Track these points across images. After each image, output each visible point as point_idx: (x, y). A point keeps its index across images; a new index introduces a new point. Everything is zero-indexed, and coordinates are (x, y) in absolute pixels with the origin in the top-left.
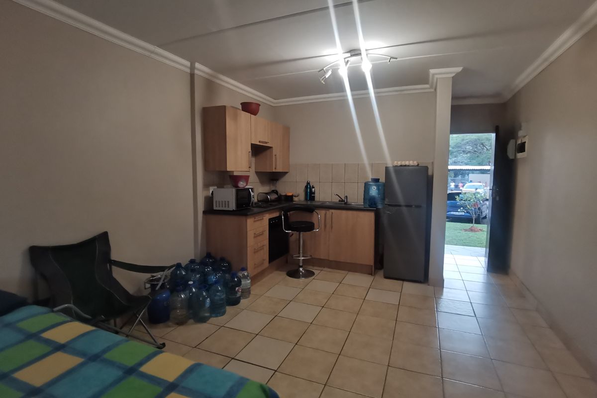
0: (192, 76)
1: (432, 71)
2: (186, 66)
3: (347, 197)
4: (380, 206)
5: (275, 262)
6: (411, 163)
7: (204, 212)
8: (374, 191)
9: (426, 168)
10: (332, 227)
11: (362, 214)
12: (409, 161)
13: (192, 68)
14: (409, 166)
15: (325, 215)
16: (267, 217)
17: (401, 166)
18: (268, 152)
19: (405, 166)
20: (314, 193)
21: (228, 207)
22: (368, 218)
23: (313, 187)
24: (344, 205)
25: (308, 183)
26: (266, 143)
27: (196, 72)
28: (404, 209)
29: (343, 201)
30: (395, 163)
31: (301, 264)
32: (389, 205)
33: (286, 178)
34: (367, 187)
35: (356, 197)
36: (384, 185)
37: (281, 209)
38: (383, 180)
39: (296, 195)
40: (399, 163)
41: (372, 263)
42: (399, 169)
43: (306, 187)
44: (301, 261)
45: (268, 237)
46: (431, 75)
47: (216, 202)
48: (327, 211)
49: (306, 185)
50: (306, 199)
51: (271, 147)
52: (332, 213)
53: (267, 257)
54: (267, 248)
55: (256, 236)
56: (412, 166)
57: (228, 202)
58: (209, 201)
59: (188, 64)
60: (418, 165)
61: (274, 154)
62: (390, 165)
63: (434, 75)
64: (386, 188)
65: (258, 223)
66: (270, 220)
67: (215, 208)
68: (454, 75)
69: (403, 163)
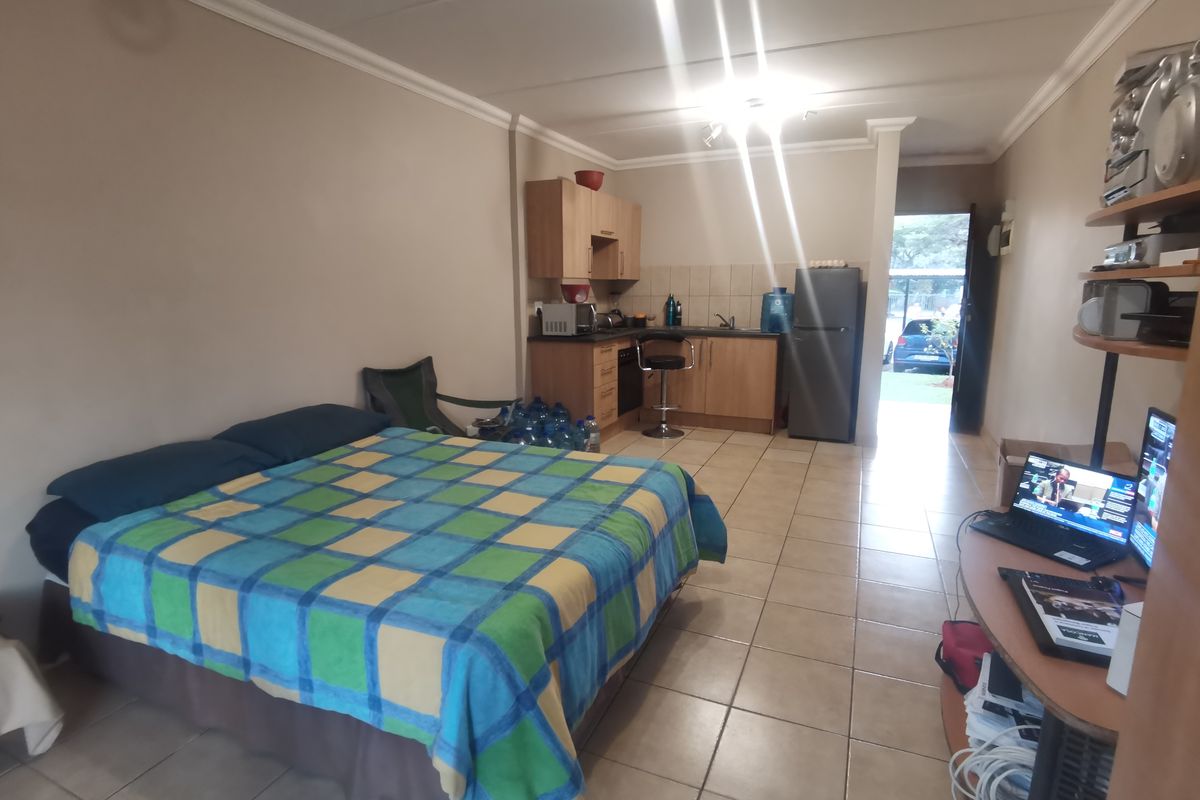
0: (512, 134)
1: (870, 122)
2: (503, 120)
3: (733, 318)
4: (787, 329)
5: (626, 416)
6: (835, 263)
7: (530, 339)
8: (778, 306)
9: (858, 271)
10: (711, 364)
11: (757, 342)
12: (833, 259)
13: (514, 122)
14: (831, 267)
15: (701, 346)
16: (616, 348)
17: (820, 267)
18: (611, 247)
19: (826, 267)
20: (680, 314)
21: (565, 330)
22: (767, 349)
23: (679, 304)
24: (727, 331)
25: (671, 298)
26: (611, 233)
27: (519, 128)
28: (823, 334)
29: (727, 325)
30: (812, 264)
31: (664, 419)
32: (800, 328)
33: (635, 290)
34: (767, 300)
35: (748, 317)
36: (793, 297)
37: (631, 338)
38: (791, 290)
39: (652, 316)
40: (818, 264)
41: (771, 417)
42: (817, 273)
43: (668, 304)
44: (664, 413)
45: (617, 378)
46: (869, 128)
47: (547, 323)
48: (705, 340)
49: (666, 300)
50: (667, 323)
51: (616, 240)
52: (712, 343)
53: (615, 405)
54: (615, 392)
55: (604, 373)
56: (837, 268)
57: (565, 323)
58: (537, 321)
59: (508, 116)
60: (846, 266)
61: (620, 250)
62: (804, 265)
63: (873, 127)
64: (796, 301)
65: (606, 355)
66: (619, 351)
67: (545, 333)
68: (902, 128)
69: (824, 264)
